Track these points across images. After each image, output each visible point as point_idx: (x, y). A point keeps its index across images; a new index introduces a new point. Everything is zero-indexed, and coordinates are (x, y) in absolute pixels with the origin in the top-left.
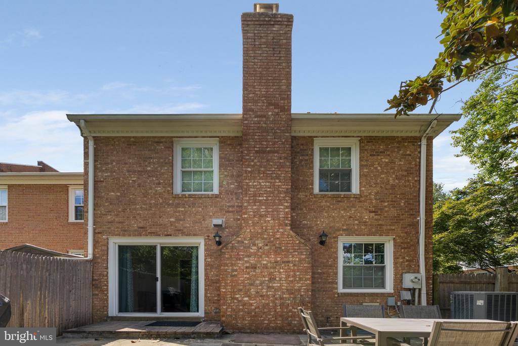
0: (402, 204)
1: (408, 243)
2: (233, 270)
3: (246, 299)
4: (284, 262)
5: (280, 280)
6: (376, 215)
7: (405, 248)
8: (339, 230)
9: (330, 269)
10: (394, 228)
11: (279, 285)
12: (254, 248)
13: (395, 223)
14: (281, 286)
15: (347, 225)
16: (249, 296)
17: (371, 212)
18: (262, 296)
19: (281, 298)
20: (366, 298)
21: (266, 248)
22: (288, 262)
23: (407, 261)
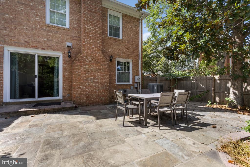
0: (135, 46)
1: (136, 63)
2: (79, 72)
3: (84, 88)
4: (99, 69)
5: (98, 78)
6: (127, 50)
7: (135, 65)
8: (116, 55)
9: (113, 73)
10: (132, 56)
11: (97, 80)
12: (88, 61)
13: (133, 54)
14: (98, 81)
15: (119, 53)
16: (85, 87)
17: (126, 48)
18: (91, 86)
19: (98, 87)
20: (125, 87)
21: (93, 61)
22: (101, 69)
23: (136, 71)
